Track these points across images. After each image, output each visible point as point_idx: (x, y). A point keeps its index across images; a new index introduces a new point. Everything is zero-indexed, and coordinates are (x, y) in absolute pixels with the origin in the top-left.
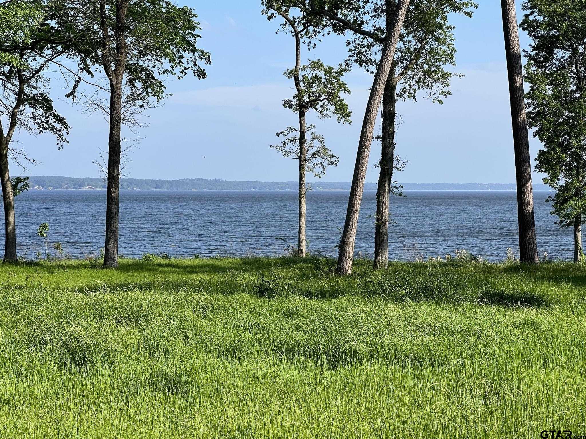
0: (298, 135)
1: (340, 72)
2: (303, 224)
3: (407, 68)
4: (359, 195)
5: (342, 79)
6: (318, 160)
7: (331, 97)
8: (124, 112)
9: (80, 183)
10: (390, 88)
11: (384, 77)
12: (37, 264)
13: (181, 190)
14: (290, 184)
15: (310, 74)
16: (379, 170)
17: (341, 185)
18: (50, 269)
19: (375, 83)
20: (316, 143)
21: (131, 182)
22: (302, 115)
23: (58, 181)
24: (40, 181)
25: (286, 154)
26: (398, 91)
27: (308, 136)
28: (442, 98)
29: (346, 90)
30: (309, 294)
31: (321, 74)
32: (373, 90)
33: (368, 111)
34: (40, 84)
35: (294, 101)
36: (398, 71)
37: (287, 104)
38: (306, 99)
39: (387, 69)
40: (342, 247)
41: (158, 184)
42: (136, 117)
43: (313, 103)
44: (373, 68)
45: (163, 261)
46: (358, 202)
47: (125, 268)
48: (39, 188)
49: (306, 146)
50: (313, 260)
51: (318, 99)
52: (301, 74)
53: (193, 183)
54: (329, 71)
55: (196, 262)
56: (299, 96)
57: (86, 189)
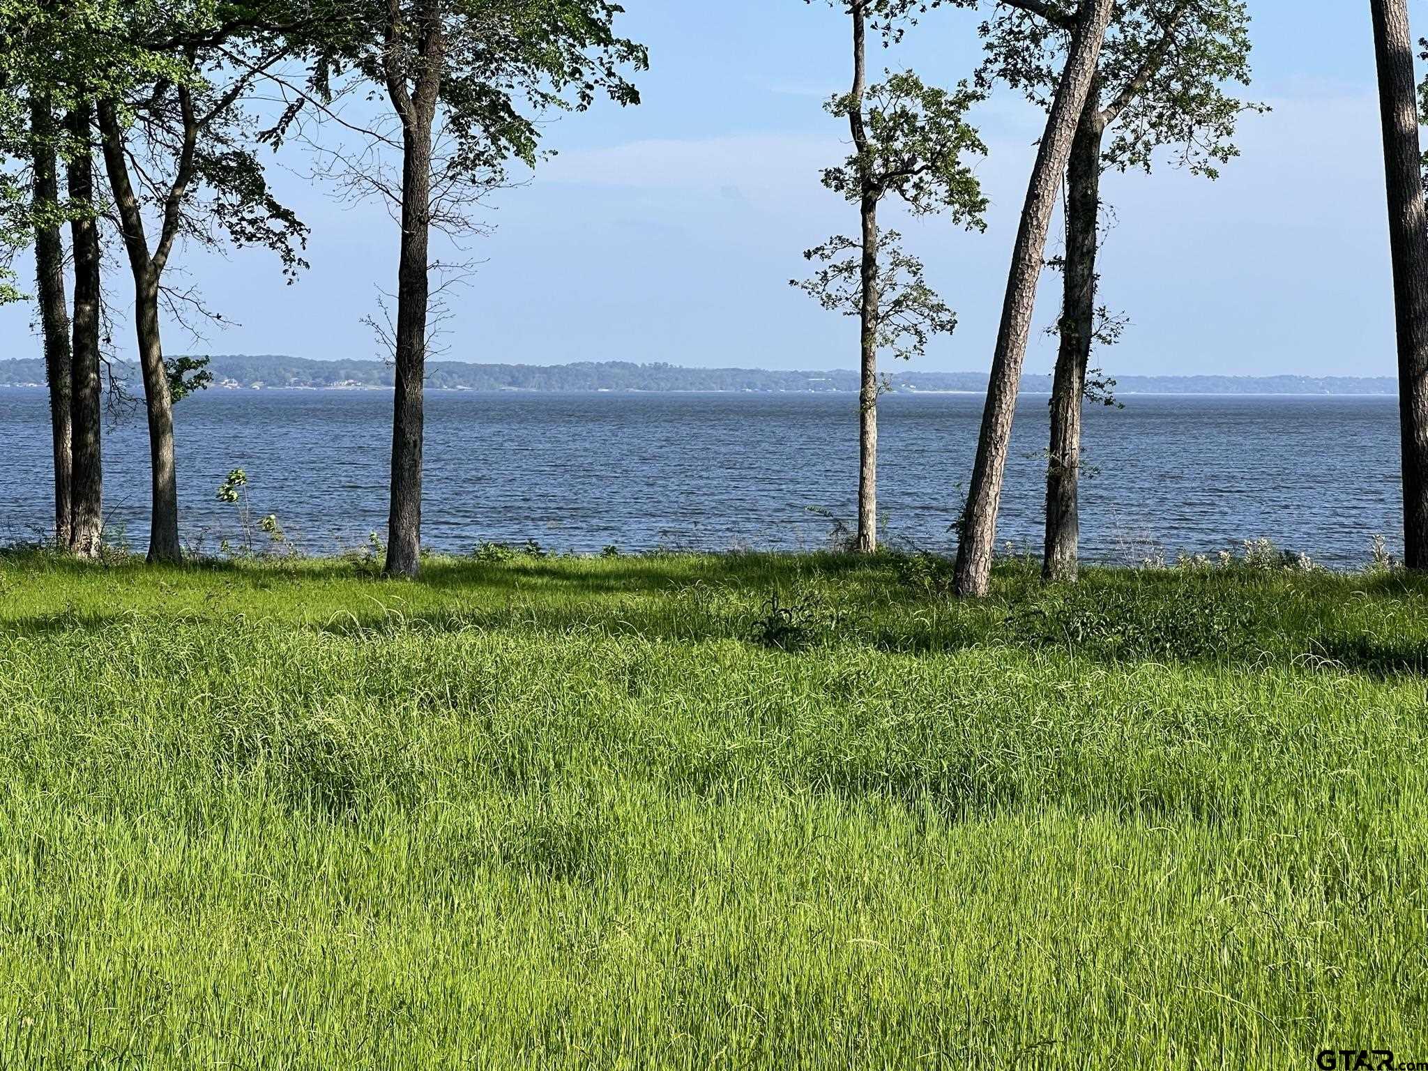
0: (857, 255)
1: (963, 101)
2: (871, 472)
3: (1129, 90)
4: (1008, 402)
5: (965, 117)
6: (908, 317)
7: (941, 162)
8: (437, 197)
9: (328, 372)
10: (1086, 139)
11: (1073, 112)
12: (227, 567)
13: (573, 390)
14: (838, 377)
15: (888, 105)
16: (1057, 340)
17: (963, 380)
18: (260, 579)
19: (1051, 128)
20: (903, 277)
21: (453, 370)
22: (868, 208)
23: (276, 367)
24: (234, 367)
25: (830, 301)
26: (1105, 146)
27: (882, 259)
28: (1215, 163)
29: (976, 145)
30: (887, 642)
31: (915, 106)
32: (1046, 145)
33: (1033, 197)
34: (232, 131)
35: (850, 172)
36: (1106, 97)
37: (833, 178)
38: (878, 167)
39: (1080, 91)
40: (967, 526)
41: (517, 374)
42: (465, 210)
43: (896, 178)
44: (1045, 91)
45: (530, 563)
46: (1005, 419)
47: (439, 577)
48: (230, 385)
49: (878, 284)
50: (894, 559)
51: (907, 168)
52: (865, 107)
53: (601, 372)
54: (933, 98)
55: (609, 565)
56: (862, 161)
57: (342, 386)
